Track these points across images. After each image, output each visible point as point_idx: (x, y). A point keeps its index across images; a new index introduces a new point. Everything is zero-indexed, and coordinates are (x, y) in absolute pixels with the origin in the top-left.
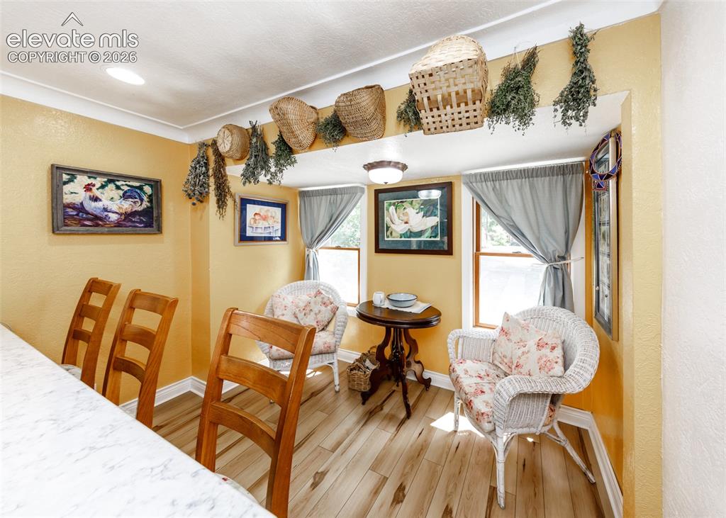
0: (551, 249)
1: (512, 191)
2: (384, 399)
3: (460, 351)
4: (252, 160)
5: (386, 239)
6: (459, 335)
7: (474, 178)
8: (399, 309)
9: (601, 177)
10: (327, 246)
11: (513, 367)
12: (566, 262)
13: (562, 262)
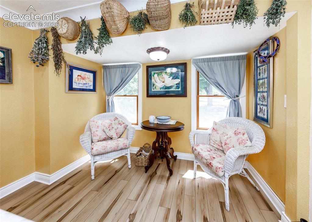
0: (233, 93)
1: (216, 67)
2: (156, 168)
3: (195, 141)
4: (83, 39)
5: (153, 90)
6: (195, 133)
7: (199, 60)
8: (164, 123)
9: (265, 57)
10: (119, 95)
11: (223, 145)
12: (238, 98)
13: (237, 98)
